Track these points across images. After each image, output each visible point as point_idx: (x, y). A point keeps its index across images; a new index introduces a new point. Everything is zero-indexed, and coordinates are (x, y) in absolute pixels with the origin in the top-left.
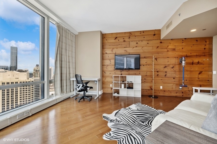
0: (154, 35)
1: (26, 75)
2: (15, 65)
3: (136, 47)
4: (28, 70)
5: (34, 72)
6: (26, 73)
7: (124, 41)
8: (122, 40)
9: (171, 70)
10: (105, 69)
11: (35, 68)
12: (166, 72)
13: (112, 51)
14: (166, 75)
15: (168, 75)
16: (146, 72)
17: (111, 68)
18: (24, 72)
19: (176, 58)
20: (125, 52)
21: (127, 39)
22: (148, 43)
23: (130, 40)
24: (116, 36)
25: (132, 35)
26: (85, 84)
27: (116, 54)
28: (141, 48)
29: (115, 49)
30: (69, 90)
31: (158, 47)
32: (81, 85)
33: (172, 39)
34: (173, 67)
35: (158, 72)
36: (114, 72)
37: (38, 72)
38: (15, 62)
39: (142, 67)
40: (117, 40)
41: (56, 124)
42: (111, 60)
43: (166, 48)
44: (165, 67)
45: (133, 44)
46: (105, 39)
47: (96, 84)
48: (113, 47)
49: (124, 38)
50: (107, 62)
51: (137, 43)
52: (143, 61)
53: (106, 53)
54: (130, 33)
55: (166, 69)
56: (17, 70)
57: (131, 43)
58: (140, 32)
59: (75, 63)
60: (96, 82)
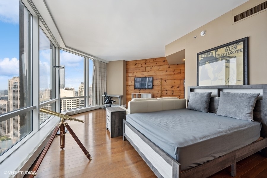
0: (164, 61)
1: (73, 93)
2: (63, 83)
3: (151, 71)
4: (74, 88)
5: (79, 91)
6: (72, 91)
7: (142, 67)
8: (140, 66)
9: (177, 90)
10: (128, 89)
11: (81, 86)
12: (173, 91)
13: (133, 74)
14: (173, 94)
15: (175, 93)
16: (158, 91)
17: (132, 88)
18: (70, 90)
19: (181, 80)
20: (142, 75)
21: (144, 65)
22: (159, 68)
23: (146, 66)
24: (136, 62)
25: (147, 62)
26: (109, 99)
27: (136, 77)
28: (154, 72)
29: (135, 73)
30: (102, 103)
31: (167, 71)
32: (107, 99)
33: (177, 64)
34: (178, 87)
35: (167, 91)
36: (134, 91)
37: (82, 90)
38: (63, 80)
39: (155, 87)
40: (136, 66)
41: (93, 122)
42: (132, 82)
43: (173, 72)
44: (172, 87)
45: (148, 69)
46: (128, 66)
47: (119, 99)
48: (133, 71)
49: (142, 64)
50: (130, 83)
51: (151, 68)
52: (156, 83)
53: (129, 76)
54: (146, 60)
55: (173, 89)
56: (65, 88)
57: (147, 68)
58: (154, 59)
59: (107, 84)
60: (119, 98)
